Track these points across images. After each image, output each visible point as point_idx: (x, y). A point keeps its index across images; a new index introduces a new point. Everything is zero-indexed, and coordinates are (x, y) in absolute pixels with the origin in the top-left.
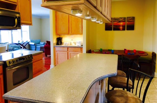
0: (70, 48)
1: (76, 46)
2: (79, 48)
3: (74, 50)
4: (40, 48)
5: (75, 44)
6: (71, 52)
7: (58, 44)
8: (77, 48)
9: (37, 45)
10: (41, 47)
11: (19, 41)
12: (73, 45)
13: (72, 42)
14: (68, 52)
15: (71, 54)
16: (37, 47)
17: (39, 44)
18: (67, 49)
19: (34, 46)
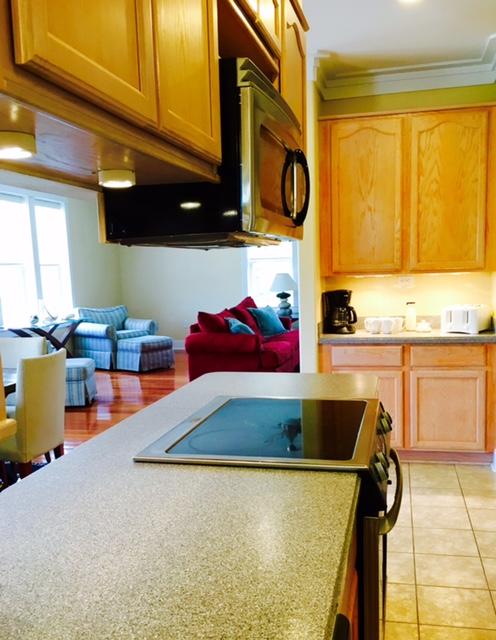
0: (419, 349)
1: (443, 333)
2: (475, 348)
3: (440, 361)
4: (139, 349)
5: (436, 326)
6: (421, 372)
7: (328, 327)
8: (459, 348)
9: (119, 338)
10: (143, 345)
11: (36, 318)
12: (424, 331)
13: (411, 313)
14: (405, 369)
15: (422, 382)
16: (122, 344)
17: (123, 328)
18: (399, 354)
19: (107, 343)
